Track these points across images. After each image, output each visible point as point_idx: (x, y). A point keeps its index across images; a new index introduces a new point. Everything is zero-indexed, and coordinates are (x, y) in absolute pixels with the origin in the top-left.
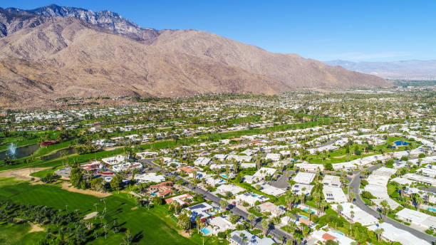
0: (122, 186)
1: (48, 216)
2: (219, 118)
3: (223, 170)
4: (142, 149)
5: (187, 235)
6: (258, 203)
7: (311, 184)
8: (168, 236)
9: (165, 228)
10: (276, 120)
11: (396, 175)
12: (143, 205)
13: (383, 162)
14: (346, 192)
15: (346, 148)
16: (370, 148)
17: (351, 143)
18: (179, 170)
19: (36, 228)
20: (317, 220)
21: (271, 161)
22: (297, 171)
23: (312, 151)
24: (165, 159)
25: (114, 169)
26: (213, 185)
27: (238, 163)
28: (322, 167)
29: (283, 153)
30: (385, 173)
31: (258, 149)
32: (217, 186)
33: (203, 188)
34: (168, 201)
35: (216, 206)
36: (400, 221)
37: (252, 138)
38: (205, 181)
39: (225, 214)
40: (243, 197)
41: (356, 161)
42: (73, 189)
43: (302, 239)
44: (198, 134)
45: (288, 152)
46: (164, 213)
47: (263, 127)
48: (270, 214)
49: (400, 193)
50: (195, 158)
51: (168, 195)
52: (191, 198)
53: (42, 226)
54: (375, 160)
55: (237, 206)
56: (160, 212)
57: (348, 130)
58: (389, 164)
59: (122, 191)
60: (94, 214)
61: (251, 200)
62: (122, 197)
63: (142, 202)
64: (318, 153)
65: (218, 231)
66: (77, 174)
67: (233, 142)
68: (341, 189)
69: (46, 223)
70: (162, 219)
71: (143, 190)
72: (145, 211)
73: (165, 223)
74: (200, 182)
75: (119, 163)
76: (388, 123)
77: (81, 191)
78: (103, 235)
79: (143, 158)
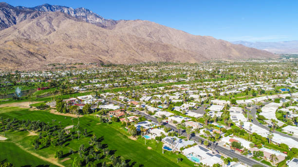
0: (91, 112)
1: (41, 126)
2: (157, 76)
3: (160, 104)
4: (104, 92)
5: (134, 139)
6: (184, 121)
7: (221, 111)
8: (122, 139)
9: (119, 135)
10: (197, 76)
11: (282, 107)
12: (105, 122)
13: (273, 100)
14: (246, 117)
15: (246, 92)
16: (263, 92)
17: (249, 89)
18: (129, 104)
19: (32, 133)
20: (225, 131)
21: (193, 99)
22: (211, 105)
23: (222, 94)
24: (120, 97)
25: (85, 103)
26: (153, 112)
27: (170, 100)
28: (229, 102)
29: (202, 94)
30: (274, 106)
31: (184, 92)
32: (155, 112)
33: (145, 113)
34: (121, 120)
35: (154, 123)
36: (285, 133)
37: (180, 86)
38: (147, 109)
39: (161, 127)
40: (173, 118)
41: (253, 99)
42: (57, 113)
43: (214, 142)
44: (142, 84)
45: (205, 94)
46: (119, 126)
47: (187, 80)
48: (192, 128)
49: (285, 117)
50: (141, 97)
51: (121, 117)
52: (137, 118)
53: (36, 133)
54: (267, 98)
55: (169, 123)
56: (115, 126)
57: (247, 82)
58: (277, 101)
59: (91, 115)
60: (72, 126)
61: (179, 120)
62: (90, 117)
63: (104, 119)
64: (226, 95)
65: (156, 136)
66: (60, 103)
67: (166, 89)
68: (242, 114)
69: (39, 131)
70: (117, 130)
71: (105, 114)
72: (106, 125)
73: (119, 132)
74: (143, 110)
75: (88, 99)
76: (276, 78)
77: (63, 114)
78: (77, 138)
79: (105, 97)
